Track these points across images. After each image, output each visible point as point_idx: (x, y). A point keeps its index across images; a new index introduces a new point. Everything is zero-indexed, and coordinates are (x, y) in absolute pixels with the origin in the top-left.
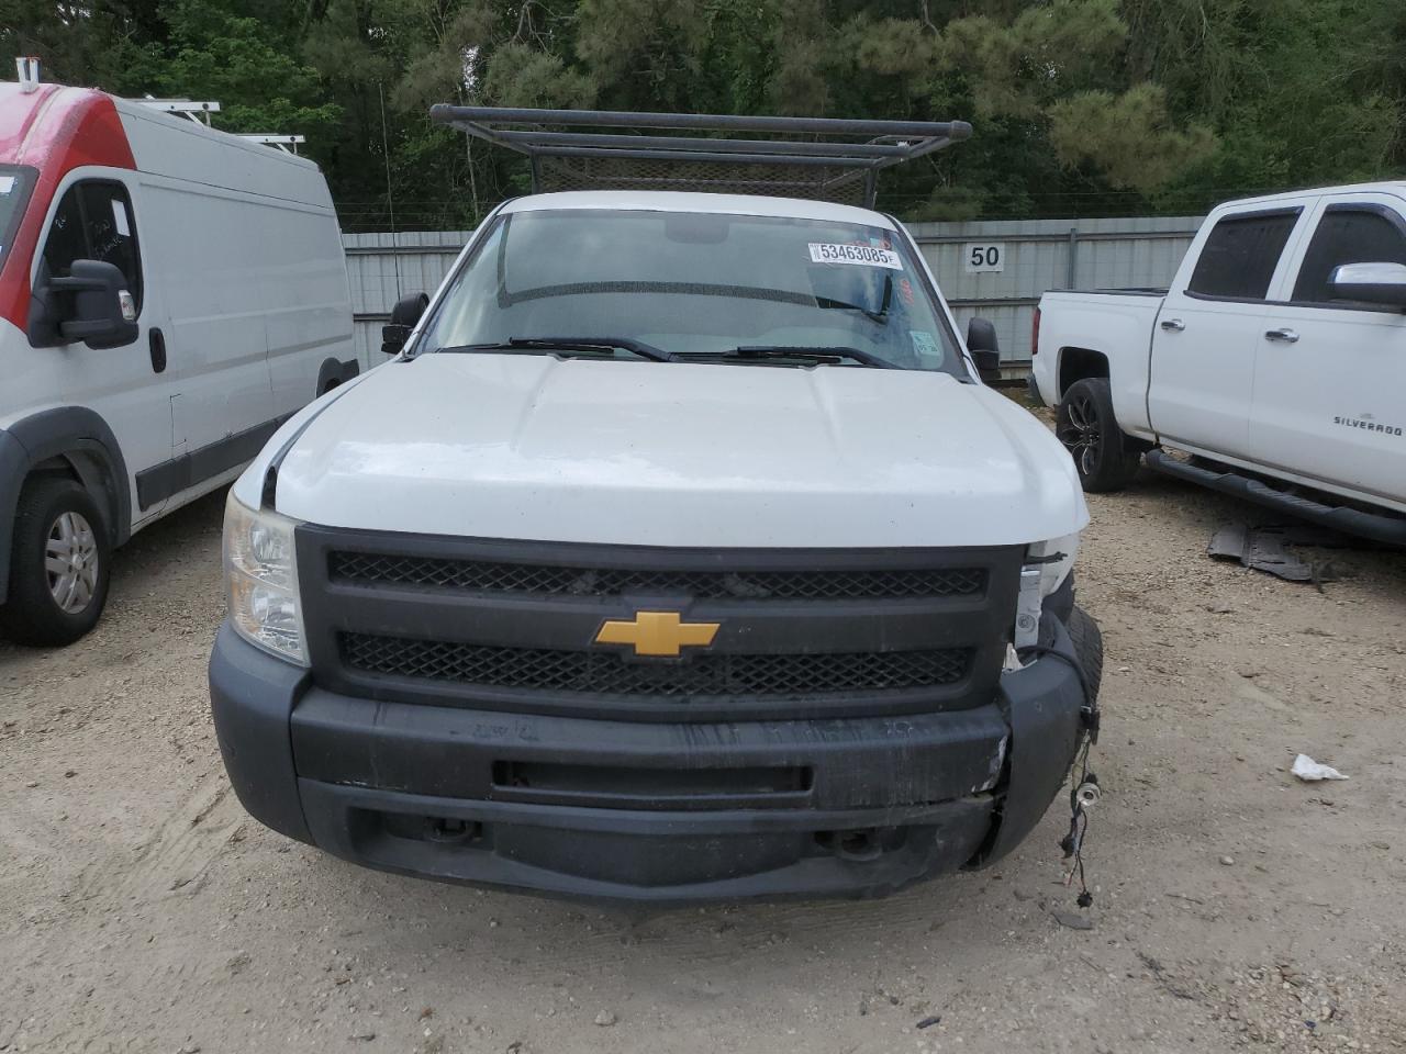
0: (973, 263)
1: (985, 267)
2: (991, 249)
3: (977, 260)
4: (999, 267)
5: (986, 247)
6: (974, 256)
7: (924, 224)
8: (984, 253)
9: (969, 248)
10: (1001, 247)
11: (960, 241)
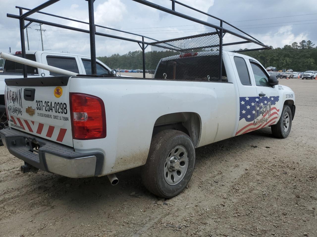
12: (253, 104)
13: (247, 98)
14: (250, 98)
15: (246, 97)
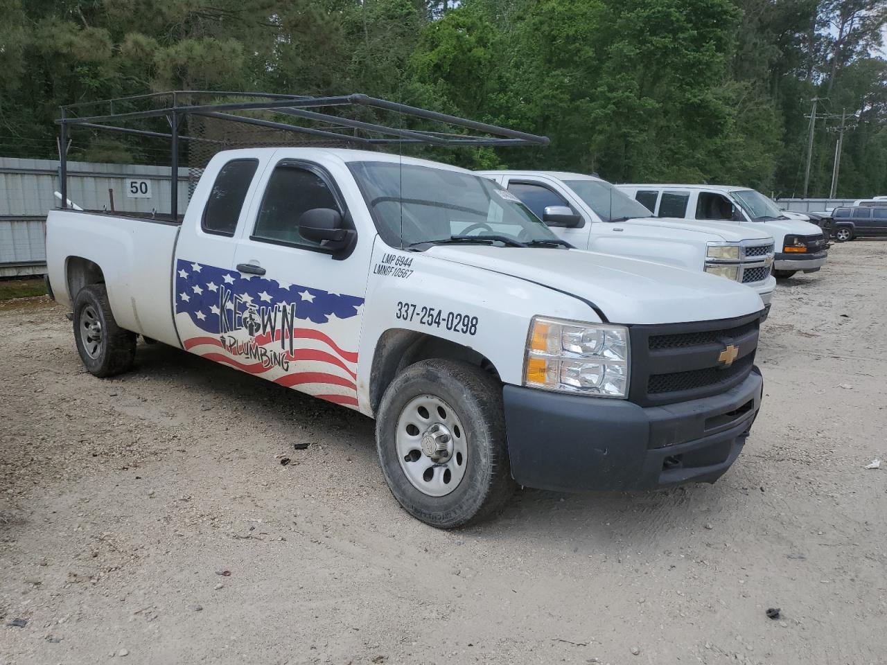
0: (132, 191)
1: (139, 194)
2: (142, 183)
3: (134, 190)
4: (148, 195)
5: (139, 182)
6: (132, 187)
7: (96, 164)
8: (138, 185)
9: (128, 182)
10: (148, 182)
11: (122, 177)
12: (212, 287)
13: (196, 265)
14: (205, 268)
15: (194, 263)
